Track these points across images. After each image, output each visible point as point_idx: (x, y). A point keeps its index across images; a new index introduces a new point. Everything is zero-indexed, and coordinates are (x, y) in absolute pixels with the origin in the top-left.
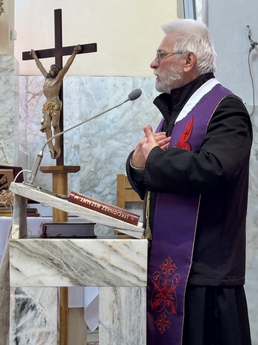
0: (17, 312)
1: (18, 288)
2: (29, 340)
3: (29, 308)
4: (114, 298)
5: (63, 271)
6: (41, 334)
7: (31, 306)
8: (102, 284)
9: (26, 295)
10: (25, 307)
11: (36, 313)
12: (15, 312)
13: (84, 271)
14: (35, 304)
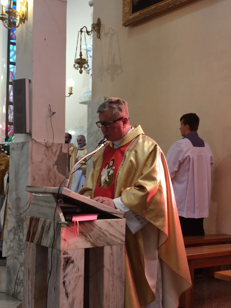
0: (64, 266)
1: (65, 251)
2: (70, 282)
3: (70, 263)
4: (111, 252)
5: (87, 239)
6: (76, 277)
7: (72, 261)
8: (106, 244)
9: (69, 255)
10: (68, 262)
11: (74, 265)
12: (63, 265)
13: (97, 238)
14: (73, 260)
